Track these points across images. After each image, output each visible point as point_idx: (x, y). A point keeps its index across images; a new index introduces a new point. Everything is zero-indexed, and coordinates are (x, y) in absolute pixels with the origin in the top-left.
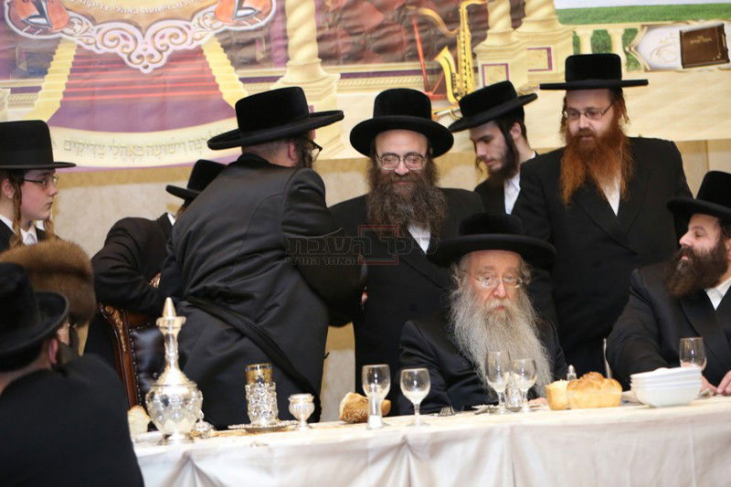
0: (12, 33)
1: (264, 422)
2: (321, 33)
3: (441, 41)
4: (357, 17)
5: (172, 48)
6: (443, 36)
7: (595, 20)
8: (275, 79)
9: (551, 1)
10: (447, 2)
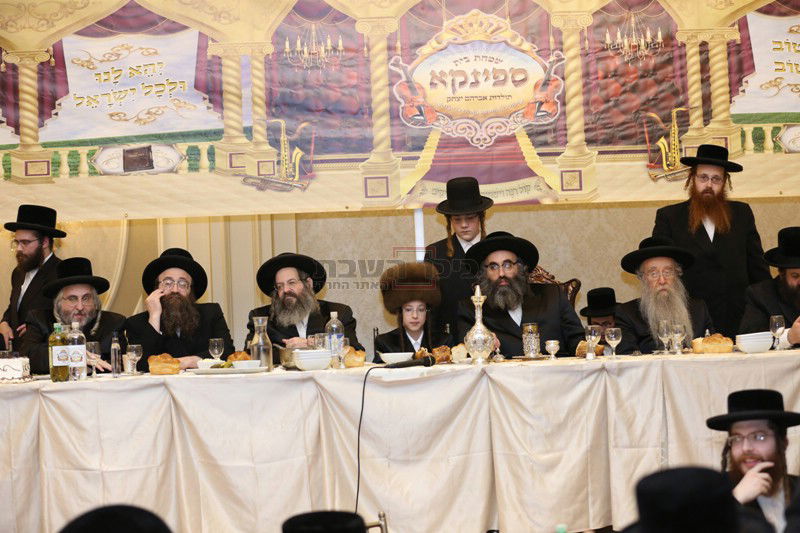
0: (404, 125)
1: (532, 355)
2: (587, 127)
3: (660, 133)
4: (609, 118)
5: (498, 134)
6: (661, 129)
7: (754, 121)
8: (558, 154)
9: (728, 109)
10: (664, 109)
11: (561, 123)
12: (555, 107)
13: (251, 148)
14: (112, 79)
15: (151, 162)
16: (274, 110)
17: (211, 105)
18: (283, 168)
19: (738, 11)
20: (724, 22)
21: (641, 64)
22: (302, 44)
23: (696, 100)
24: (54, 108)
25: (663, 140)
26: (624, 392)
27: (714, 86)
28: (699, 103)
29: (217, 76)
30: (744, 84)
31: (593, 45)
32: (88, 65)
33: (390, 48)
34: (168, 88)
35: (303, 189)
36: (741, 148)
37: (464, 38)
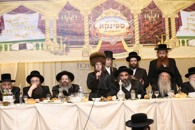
0: (93, 38)
2: (140, 39)
4: (146, 37)
5: (117, 41)
6: (159, 40)
7: (182, 38)
8: (133, 46)
9: (175, 35)
10: (159, 35)
11: (133, 38)
13: (53, 44)
14: (16, 26)
15: (26, 47)
16: (59, 34)
17: (42, 33)
18: (61, 49)
19: (178, 10)
20: (174, 13)
21: (154, 23)
22: (66, 17)
24: (1, 33)
25: (159, 42)
26: (161, 108)
27: (172, 29)
28: (168, 33)
29: (44, 25)
30: (179, 29)
31: (141, 18)
32: (10, 22)
33: (89, 18)
34: (31, 28)
35: (66, 55)
36: (179, 45)
37: (108, 16)
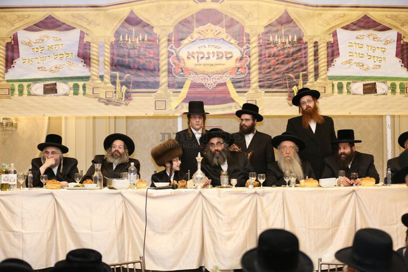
0: (174, 76)
1: (225, 185)
2: (260, 80)
3: (294, 83)
4: (270, 76)
5: (218, 82)
7: (339, 79)
8: (246, 92)
9: (326, 73)
10: (296, 72)
11: (248, 78)
12: (245, 70)
13: (103, 85)
14: (40, 52)
15: (56, 90)
16: (114, 68)
17: (85, 65)
18: (117, 95)
19: (332, 28)
20: (325, 33)
21: (286, 51)
22: (128, 38)
23: (312, 69)
24: (12, 64)
25: (295, 87)
26: (265, 204)
27: (320, 62)
28: (313, 70)
29: (88, 51)
30: (334, 62)
31: (264, 42)
33: (169, 40)
34: (65, 56)
35: (127, 105)
36: (331, 92)
37: (204, 37)
